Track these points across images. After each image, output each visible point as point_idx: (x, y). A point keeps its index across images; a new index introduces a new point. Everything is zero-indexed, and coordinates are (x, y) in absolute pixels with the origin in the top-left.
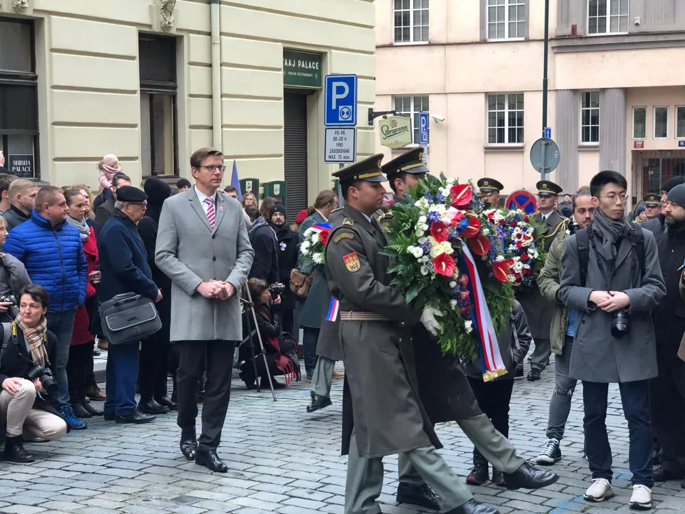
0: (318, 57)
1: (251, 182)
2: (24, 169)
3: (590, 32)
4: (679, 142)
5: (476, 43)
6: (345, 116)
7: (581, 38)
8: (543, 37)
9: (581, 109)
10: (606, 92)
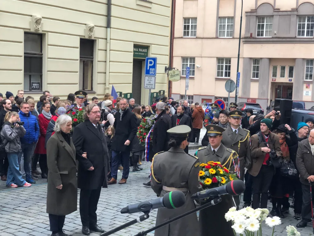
0: (147, 47)
1: (119, 93)
2: (37, 87)
3: (257, 36)
4: (289, 80)
5: (214, 38)
6: (152, 72)
7: (254, 38)
8: (239, 37)
9: (252, 65)
10: (263, 60)
